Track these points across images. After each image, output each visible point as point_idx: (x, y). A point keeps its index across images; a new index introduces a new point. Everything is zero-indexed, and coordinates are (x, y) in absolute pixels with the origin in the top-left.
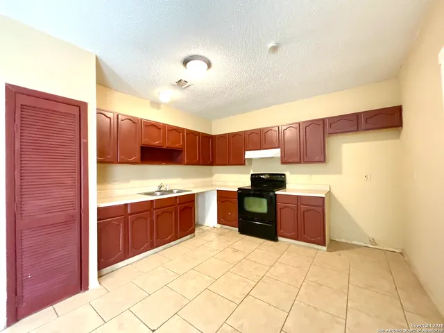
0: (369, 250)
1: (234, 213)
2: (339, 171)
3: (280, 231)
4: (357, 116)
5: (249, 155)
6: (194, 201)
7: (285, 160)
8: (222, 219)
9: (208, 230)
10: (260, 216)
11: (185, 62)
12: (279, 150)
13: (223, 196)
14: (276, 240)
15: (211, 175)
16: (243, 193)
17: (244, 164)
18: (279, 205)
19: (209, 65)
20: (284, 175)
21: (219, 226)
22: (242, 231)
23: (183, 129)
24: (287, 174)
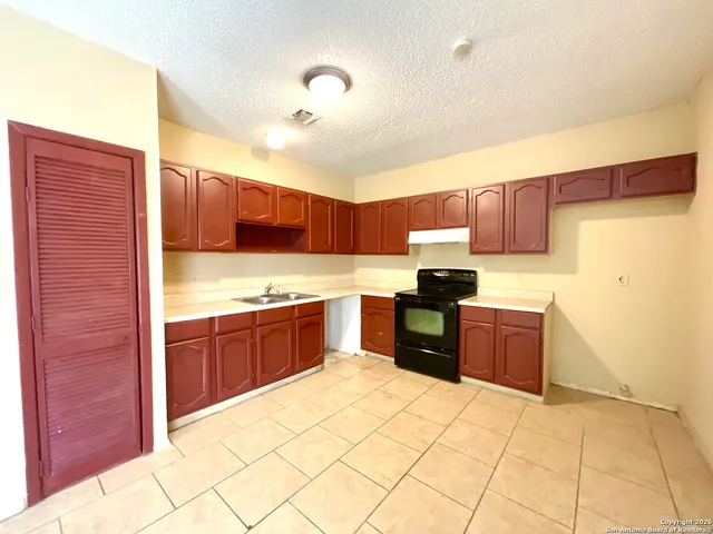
1: (387, 333)
2: (571, 268)
3: (464, 367)
4: (611, 171)
5: (415, 237)
6: (322, 313)
7: (476, 248)
8: (368, 342)
9: (345, 359)
10: (431, 341)
11: (307, 79)
12: (467, 230)
13: (370, 305)
14: (457, 381)
15: (352, 270)
16: (403, 301)
17: (407, 254)
18: (464, 324)
19: (348, 83)
20: (474, 272)
21: (364, 352)
22: (401, 363)
23: (306, 194)
24: (480, 271)
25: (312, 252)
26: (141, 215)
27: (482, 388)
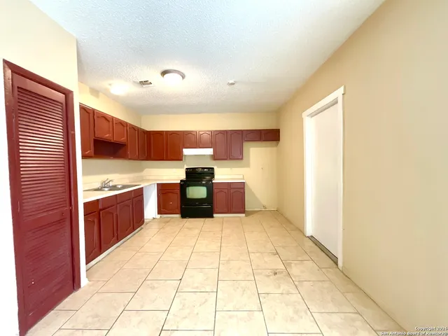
0: (263, 212)
1: (175, 200)
2: (248, 165)
3: (216, 209)
4: (260, 132)
5: (186, 152)
6: (142, 195)
7: (215, 157)
8: (162, 209)
10: (201, 201)
11: (164, 73)
12: (212, 150)
13: (164, 189)
14: (212, 217)
16: (184, 185)
17: (181, 160)
18: (215, 191)
19: (183, 77)
20: (213, 168)
21: (159, 216)
22: (184, 216)
23: (127, 123)
24: (215, 168)
25: (130, 159)
26: (72, 132)
27: (223, 218)
